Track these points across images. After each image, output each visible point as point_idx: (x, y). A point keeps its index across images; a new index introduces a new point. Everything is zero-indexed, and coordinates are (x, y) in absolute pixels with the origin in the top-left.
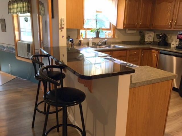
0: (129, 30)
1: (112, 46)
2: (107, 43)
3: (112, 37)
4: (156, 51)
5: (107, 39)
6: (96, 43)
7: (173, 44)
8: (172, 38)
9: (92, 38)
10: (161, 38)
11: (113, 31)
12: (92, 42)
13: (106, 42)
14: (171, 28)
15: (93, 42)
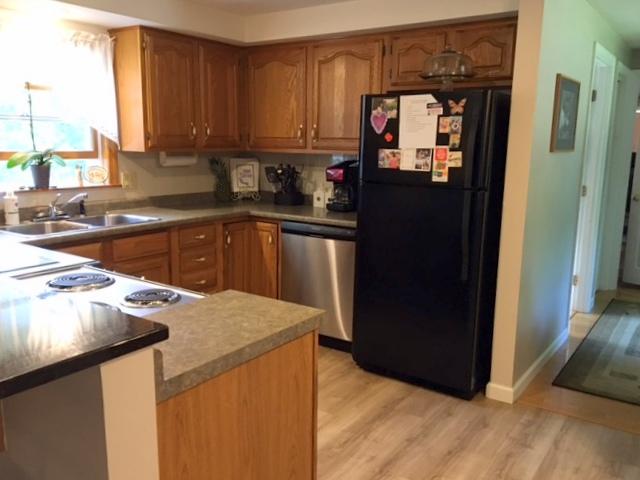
0: (171, 154)
1: (110, 216)
2: (87, 209)
3: (107, 183)
4: (269, 225)
5: (85, 194)
6: (39, 209)
7: (319, 199)
8: (313, 180)
9: (16, 193)
10: (281, 180)
11: (106, 162)
12: (17, 208)
13: (85, 204)
14: (305, 147)
15: (27, 209)
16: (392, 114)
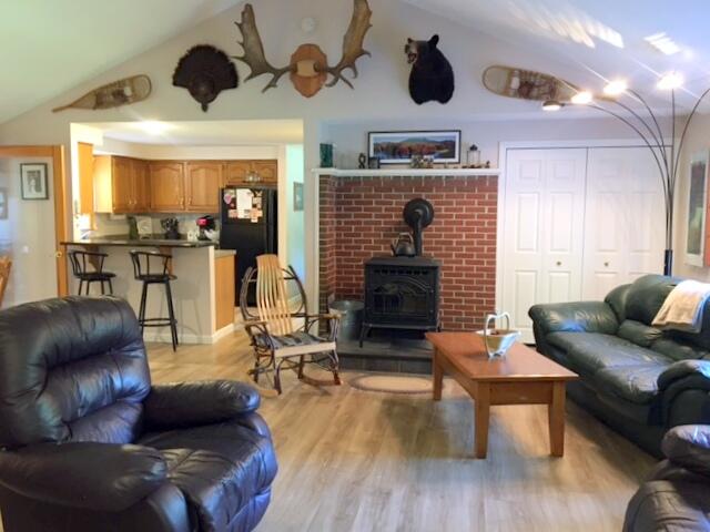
7: (191, 235)
8: (188, 226)
10: (168, 227)
14: (184, 209)
16: (233, 196)
